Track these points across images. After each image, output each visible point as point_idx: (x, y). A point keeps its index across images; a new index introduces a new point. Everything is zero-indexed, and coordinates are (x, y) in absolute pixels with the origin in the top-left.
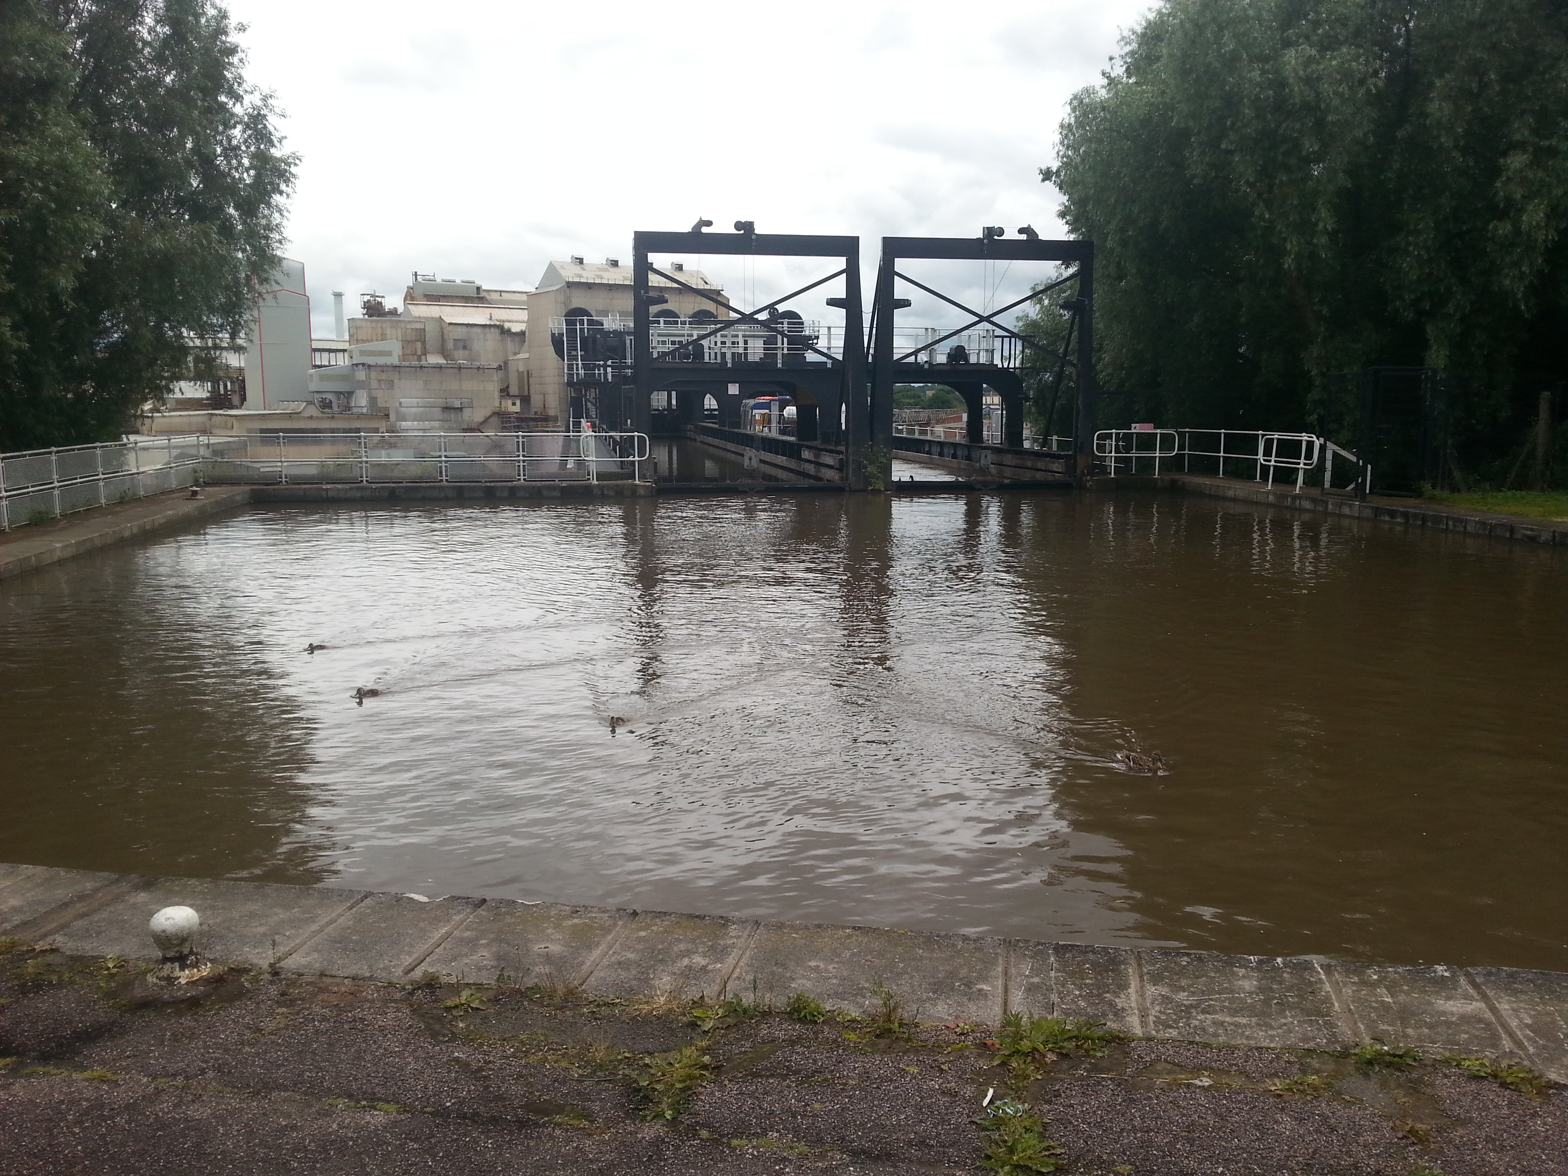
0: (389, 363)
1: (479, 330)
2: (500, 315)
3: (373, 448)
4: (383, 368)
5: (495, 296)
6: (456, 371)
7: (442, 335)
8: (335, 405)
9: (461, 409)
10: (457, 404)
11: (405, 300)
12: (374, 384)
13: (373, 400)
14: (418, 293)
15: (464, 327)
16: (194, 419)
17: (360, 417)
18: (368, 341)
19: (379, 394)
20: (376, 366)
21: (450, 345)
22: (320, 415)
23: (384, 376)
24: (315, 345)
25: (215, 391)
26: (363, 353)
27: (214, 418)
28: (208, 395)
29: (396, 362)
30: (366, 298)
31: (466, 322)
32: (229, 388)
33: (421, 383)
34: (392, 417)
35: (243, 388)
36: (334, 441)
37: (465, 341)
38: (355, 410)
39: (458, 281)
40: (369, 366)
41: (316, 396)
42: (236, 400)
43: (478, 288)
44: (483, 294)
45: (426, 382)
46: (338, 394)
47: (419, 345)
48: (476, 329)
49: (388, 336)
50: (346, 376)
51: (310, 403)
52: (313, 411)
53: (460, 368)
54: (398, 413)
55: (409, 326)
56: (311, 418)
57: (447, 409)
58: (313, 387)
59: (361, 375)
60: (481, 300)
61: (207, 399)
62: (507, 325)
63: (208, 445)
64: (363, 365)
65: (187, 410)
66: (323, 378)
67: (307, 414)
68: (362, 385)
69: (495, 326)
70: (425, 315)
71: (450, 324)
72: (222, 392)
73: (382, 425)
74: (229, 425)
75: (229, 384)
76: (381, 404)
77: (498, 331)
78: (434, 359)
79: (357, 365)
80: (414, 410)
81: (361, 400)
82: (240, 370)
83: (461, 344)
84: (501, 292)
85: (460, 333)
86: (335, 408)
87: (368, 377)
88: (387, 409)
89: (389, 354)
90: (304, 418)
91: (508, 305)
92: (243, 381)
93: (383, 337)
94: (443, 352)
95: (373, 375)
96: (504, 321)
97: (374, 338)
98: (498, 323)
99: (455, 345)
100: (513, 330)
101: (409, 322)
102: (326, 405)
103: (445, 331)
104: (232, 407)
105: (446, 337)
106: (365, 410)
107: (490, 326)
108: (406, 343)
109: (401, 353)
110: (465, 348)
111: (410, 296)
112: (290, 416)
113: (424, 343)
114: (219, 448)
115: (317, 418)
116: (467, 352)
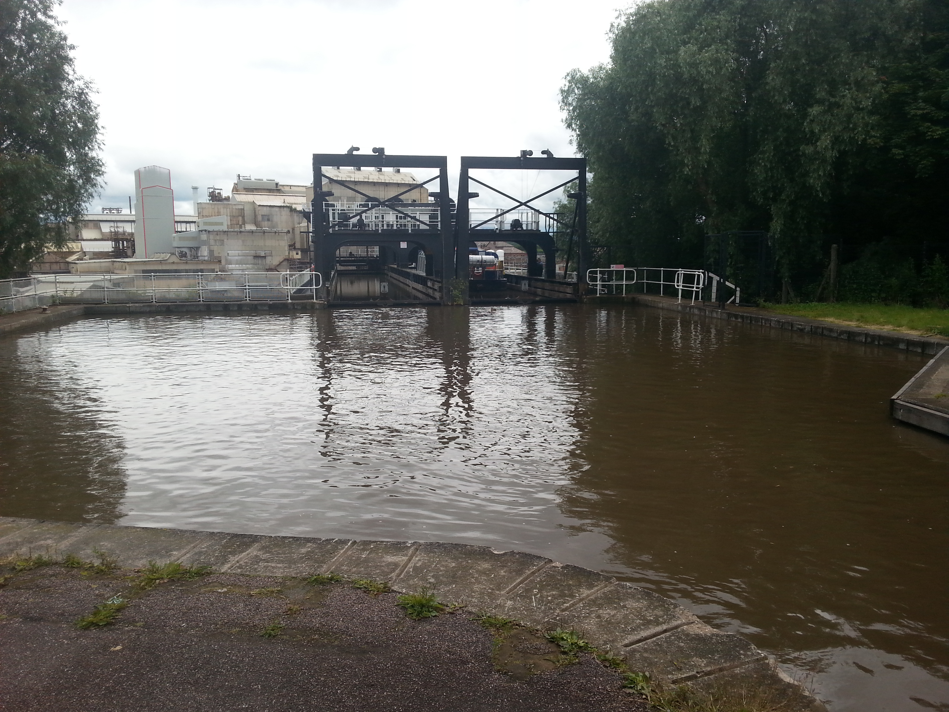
0: (221, 230)
1: (277, 209)
2: (290, 200)
3: (211, 281)
4: (217, 233)
5: (287, 189)
6: (262, 234)
7: (255, 213)
8: (188, 255)
9: (265, 257)
10: (263, 254)
11: (233, 191)
12: (212, 242)
13: (211, 252)
14: (240, 187)
15: (268, 208)
16: (103, 264)
17: (203, 262)
18: (209, 216)
19: (215, 248)
20: (213, 231)
21: (260, 218)
22: (179, 261)
23: (218, 238)
24: (177, 219)
25: (116, 248)
26: (205, 223)
27: (115, 264)
28: (113, 249)
29: (225, 229)
30: (211, 190)
31: (269, 205)
32: (125, 245)
33: (240, 241)
34: (223, 262)
35: (134, 245)
36: (188, 277)
37: (269, 215)
38: (200, 258)
39: (265, 180)
40: (209, 232)
41: (177, 249)
42: (129, 252)
43: (277, 184)
44: (280, 188)
45: (243, 241)
46: (190, 248)
47: (240, 218)
48: (275, 209)
49: (222, 213)
50: (196, 237)
51: (173, 254)
52: (174, 259)
53: (264, 232)
54: (226, 260)
55: (234, 207)
56: (173, 263)
57: (256, 257)
58: (175, 244)
59: (204, 237)
60: (279, 191)
61: (112, 252)
62: (294, 206)
63: (110, 280)
64: (206, 231)
65: (100, 259)
66: (181, 239)
67: (171, 261)
68: (205, 243)
69: (287, 207)
70: (244, 200)
71: (260, 206)
72: (121, 247)
73: (217, 267)
74: (124, 268)
75: (125, 243)
76: (216, 254)
77: (288, 210)
78: (250, 227)
79: (202, 231)
80: (237, 258)
81: (204, 252)
82: (132, 234)
83: (266, 218)
84: (291, 186)
85: (265, 211)
86: (189, 257)
87: (208, 238)
88: (220, 257)
89: (221, 224)
90: (169, 263)
91: (295, 194)
92: (134, 241)
93: (219, 214)
94: (256, 223)
95: (211, 237)
96: (292, 204)
97: (213, 214)
98: (288, 205)
99: (263, 218)
100: (298, 209)
101: (235, 205)
102: (183, 255)
103: (257, 210)
104: (127, 257)
105: (257, 213)
106: (206, 258)
107: (284, 207)
108: (232, 217)
109: (229, 224)
110: (268, 220)
111: (236, 189)
112: (160, 262)
113: (243, 217)
114: (116, 282)
115: (177, 263)
116: (269, 223)
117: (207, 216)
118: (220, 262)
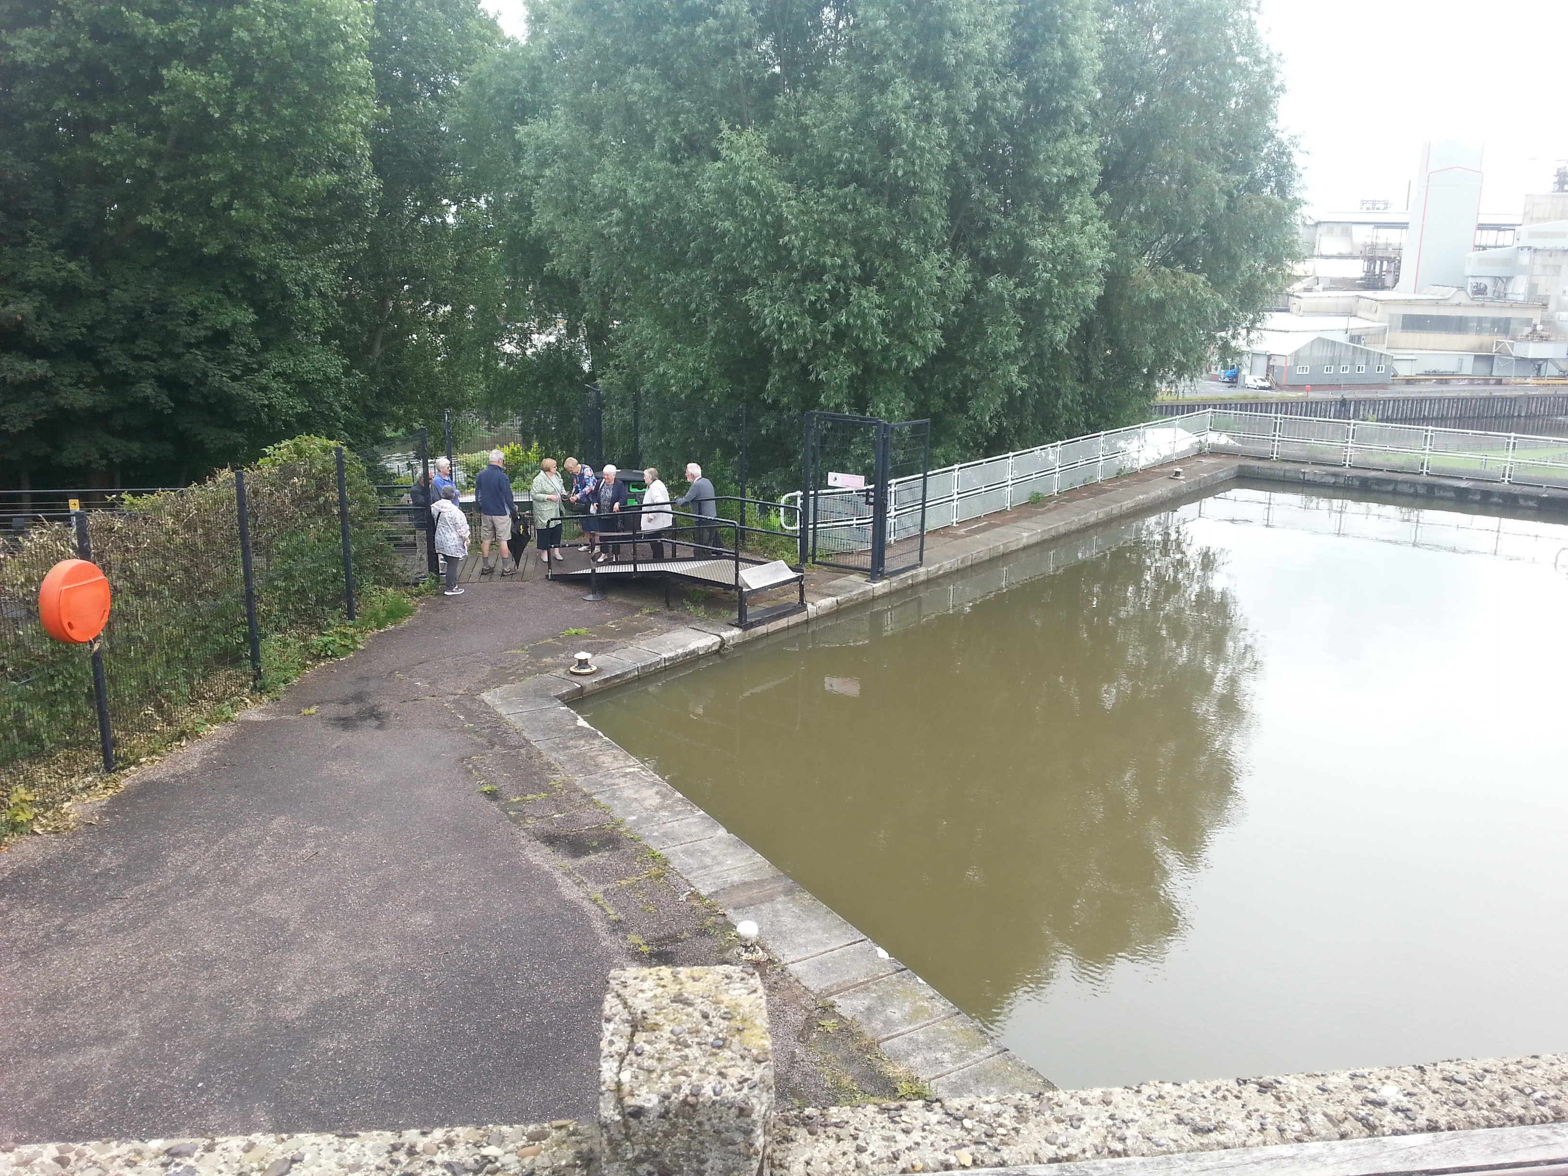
0: (1560, 246)
4: (1552, 252)
8: (1489, 291)
12: (1538, 269)
16: (1342, 300)
17: (1514, 305)
19: (1542, 280)
20: (1544, 250)
24: (1483, 220)
25: (1369, 272)
26: (1532, 235)
27: (1361, 301)
28: (1363, 275)
32: (1384, 268)
35: (1399, 268)
38: (1510, 297)
40: (1536, 250)
41: (1471, 280)
42: (1389, 280)
46: (1496, 279)
50: (1510, 259)
54: (1559, 302)
58: (1468, 272)
59: (1525, 258)
61: (1361, 279)
64: (1529, 248)
65: (1339, 290)
66: (1481, 262)
68: (1524, 270)
72: (1377, 271)
74: (1374, 309)
76: (1541, 291)
79: (1522, 248)
81: (1519, 288)
82: (1400, 249)
86: (1490, 295)
87: (1532, 261)
89: (1562, 235)
90: (1452, 305)
92: (1400, 261)
95: (1539, 259)
97: (1552, 216)
102: (1480, 290)
104: (1384, 288)
106: (1521, 298)
112: (1437, 303)
115: (1465, 306)
117: (1539, 220)
118: (1545, 306)
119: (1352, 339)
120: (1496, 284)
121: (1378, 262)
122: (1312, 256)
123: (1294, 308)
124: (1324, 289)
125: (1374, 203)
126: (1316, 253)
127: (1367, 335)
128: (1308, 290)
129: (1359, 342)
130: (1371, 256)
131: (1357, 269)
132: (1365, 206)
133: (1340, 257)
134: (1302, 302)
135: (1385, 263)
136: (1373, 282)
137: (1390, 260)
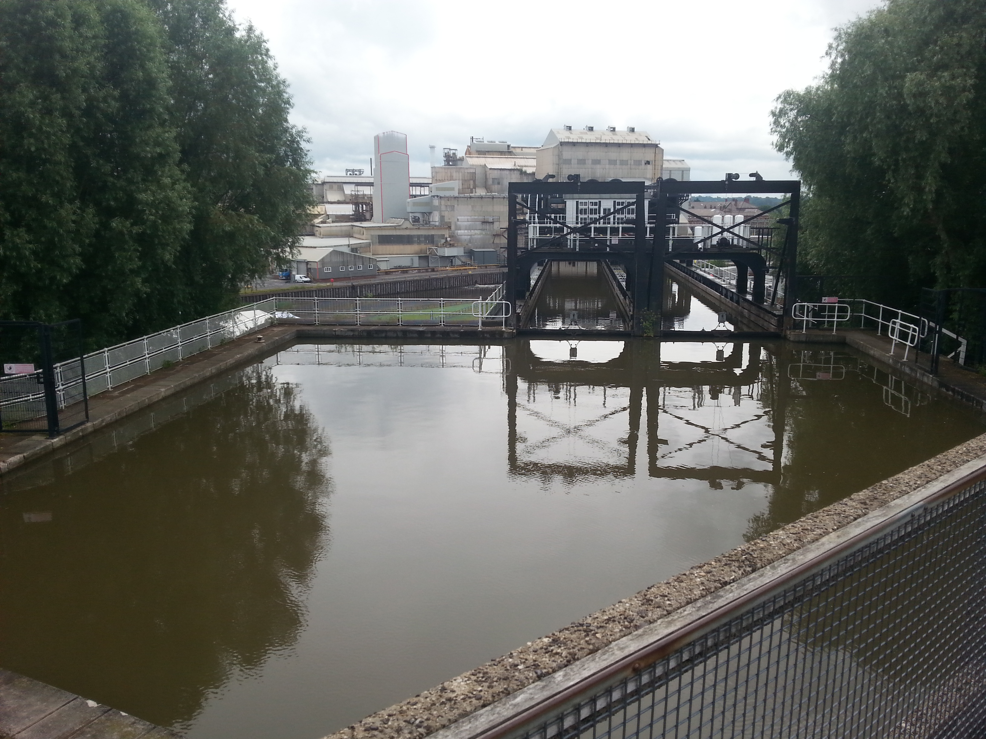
0: (452, 195)
1: (508, 172)
2: (521, 162)
4: (449, 198)
5: (518, 151)
6: (491, 199)
8: (421, 219)
9: (493, 223)
10: (491, 220)
11: (466, 154)
12: (443, 208)
13: (442, 217)
14: (473, 150)
15: (499, 171)
16: (344, 228)
17: (435, 227)
18: (442, 181)
19: (446, 214)
20: (445, 197)
21: (490, 182)
22: (412, 227)
23: (449, 203)
25: (356, 211)
26: (438, 189)
27: (354, 228)
29: (457, 195)
30: (446, 151)
31: (500, 168)
32: (364, 209)
33: (470, 207)
34: (453, 228)
35: (372, 209)
36: (419, 243)
37: (499, 179)
38: (432, 223)
39: (497, 142)
40: (441, 197)
41: (411, 215)
42: (368, 216)
43: (509, 146)
44: (511, 150)
45: (473, 207)
46: (423, 213)
48: (505, 172)
49: (454, 177)
50: (429, 204)
51: (407, 219)
52: (408, 225)
54: (456, 225)
55: (466, 171)
57: (484, 222)
58: (409, 210)
59: (436, 202)
60: (510, 153)
61: (352, 215)
62: (524, 169)
64: (437, 196)
66: (415, 204)
67: (404, 227)
68: (438, 208)
70: (476, 164)
71: (490, 169)
72: (361, 211)
73: (446, 233)
76: (446, 220)
77: (518, 173)
78: (481, 192)
79: (434, 196)
80: (466, 223)
81: (436, 218)
82: (370, 198)
83: (496, 181)
84: (522, 148)
85: (496, 174)
86: (421, 223)
87: (440, 204)
88: (450, 223)
89: (452, 189)
91: (525, 156)
93: (451, 178)
94: (486, 187)
95: (443, 202)
96: (522, 166)
97: (446, 178)
98: (519, 168)
99: (493, 182)
100: (528, 172)
101: (467, 168)
102: (416, 220)
103: (488, 173)
104: (365, 220)
105: (488, 177)
106: (437, 224)
107: (514, 170)
108: (464, 181)
109: (461, 187)
110: (499, 183)
111: (469, 152)
112: (395, 228)
113: (474, 181)
115: (410, 229)
116: (499, 186)
117: (440, 181)
118: (450, 227)
119: (353, 250)
120: (424, 217)
121: (361, 206)
122: (323, 203)
123: (317, 234)
124: (333, 222)
125: (353, 171)
126: (325, 200)
127: (360, 248)
128: (322, 222)
129: (357, 252)
130: (356, 200)
131: (348, 209)
132: (349, 173)
133: (339, 202)
134: (322, 230)
135: (364, 206)
136: (359, 217)
137: (367, 204)
